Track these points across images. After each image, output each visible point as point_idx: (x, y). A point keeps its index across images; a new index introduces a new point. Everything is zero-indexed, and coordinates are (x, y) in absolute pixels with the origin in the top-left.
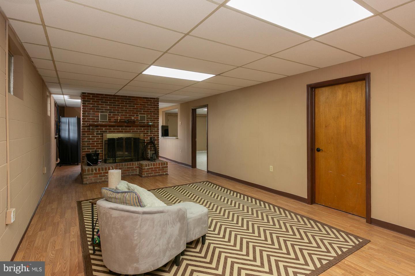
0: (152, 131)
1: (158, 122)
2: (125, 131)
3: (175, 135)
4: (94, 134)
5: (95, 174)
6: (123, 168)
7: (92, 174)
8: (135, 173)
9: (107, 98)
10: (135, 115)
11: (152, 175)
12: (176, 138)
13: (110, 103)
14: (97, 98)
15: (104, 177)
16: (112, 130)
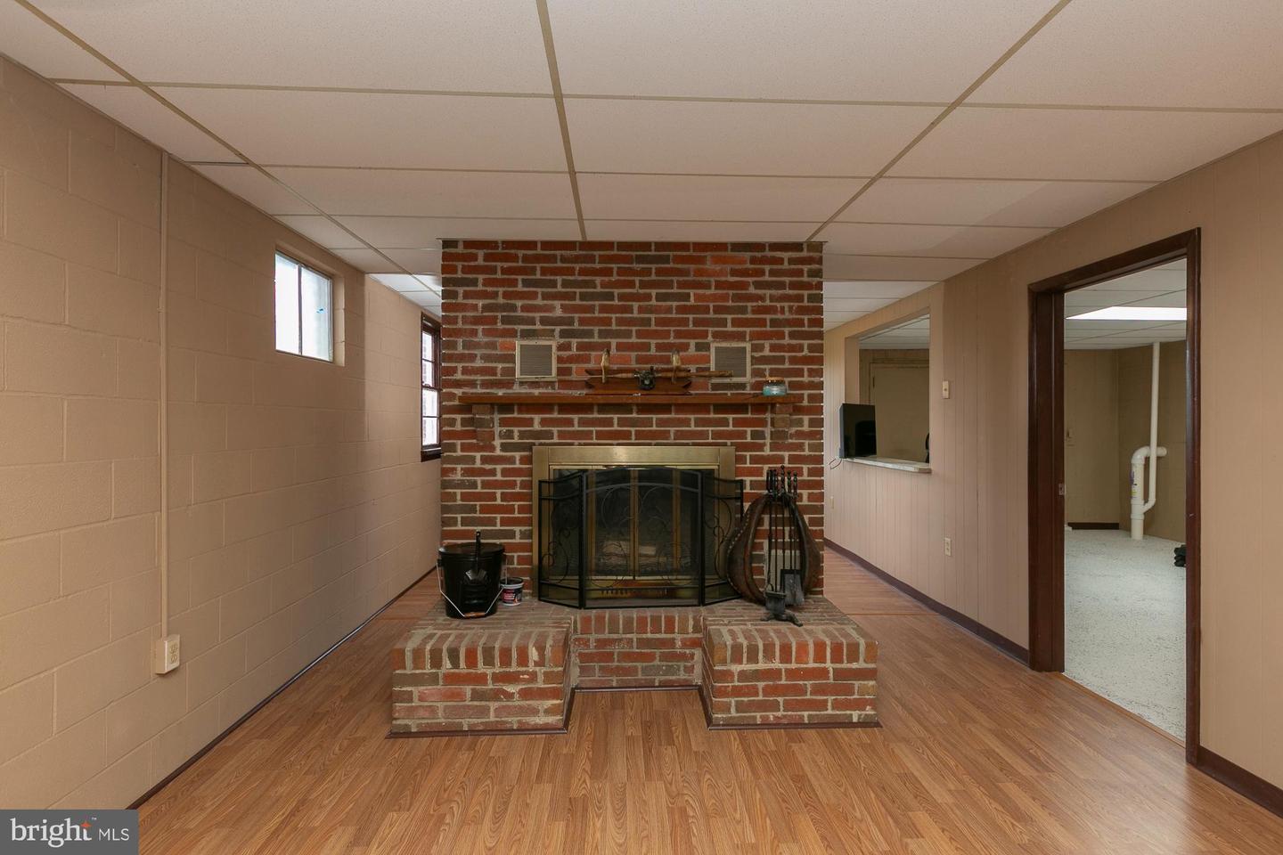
0: (783, 435)
1: (816, 379)
2: (639, 435)
3: (919, 452)
4: (493, 448)
5: (451, 679)
6: (621, 640)
7: (434, 679)
8: (682, 676)
9: (553, 259)
10: (692, 343)
11: (771, 716)
12: (922, 471)
13: (565, 284)
14: (506, 265)
15: (497, 704)
16: (576, 428)
